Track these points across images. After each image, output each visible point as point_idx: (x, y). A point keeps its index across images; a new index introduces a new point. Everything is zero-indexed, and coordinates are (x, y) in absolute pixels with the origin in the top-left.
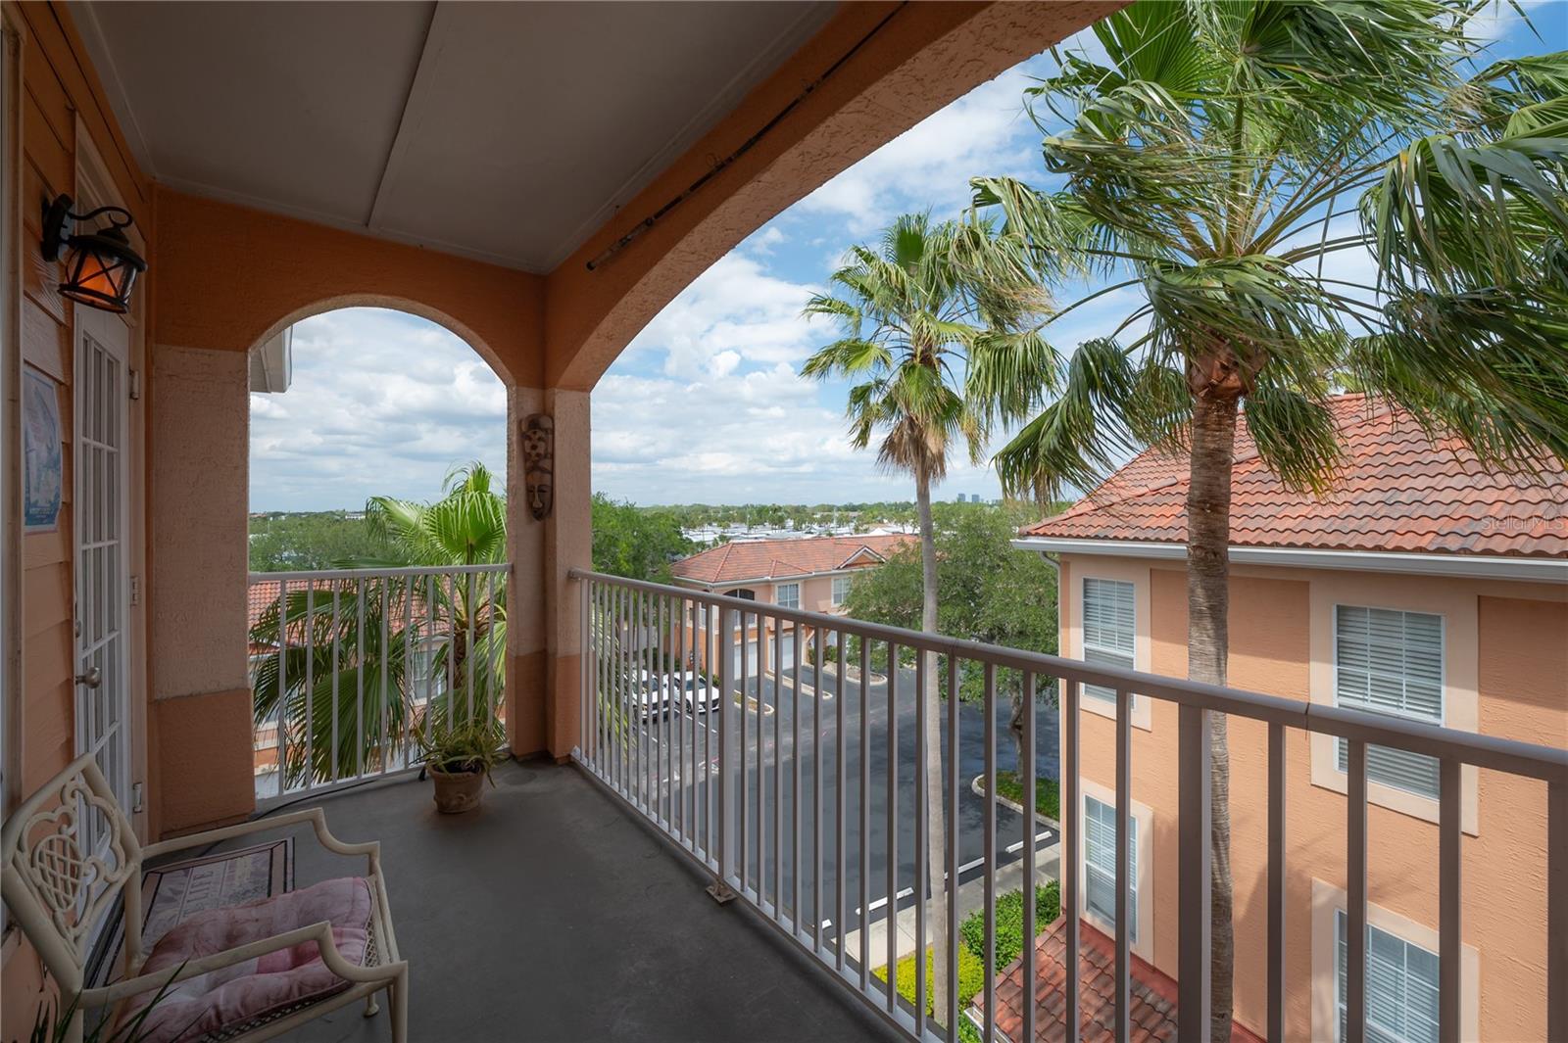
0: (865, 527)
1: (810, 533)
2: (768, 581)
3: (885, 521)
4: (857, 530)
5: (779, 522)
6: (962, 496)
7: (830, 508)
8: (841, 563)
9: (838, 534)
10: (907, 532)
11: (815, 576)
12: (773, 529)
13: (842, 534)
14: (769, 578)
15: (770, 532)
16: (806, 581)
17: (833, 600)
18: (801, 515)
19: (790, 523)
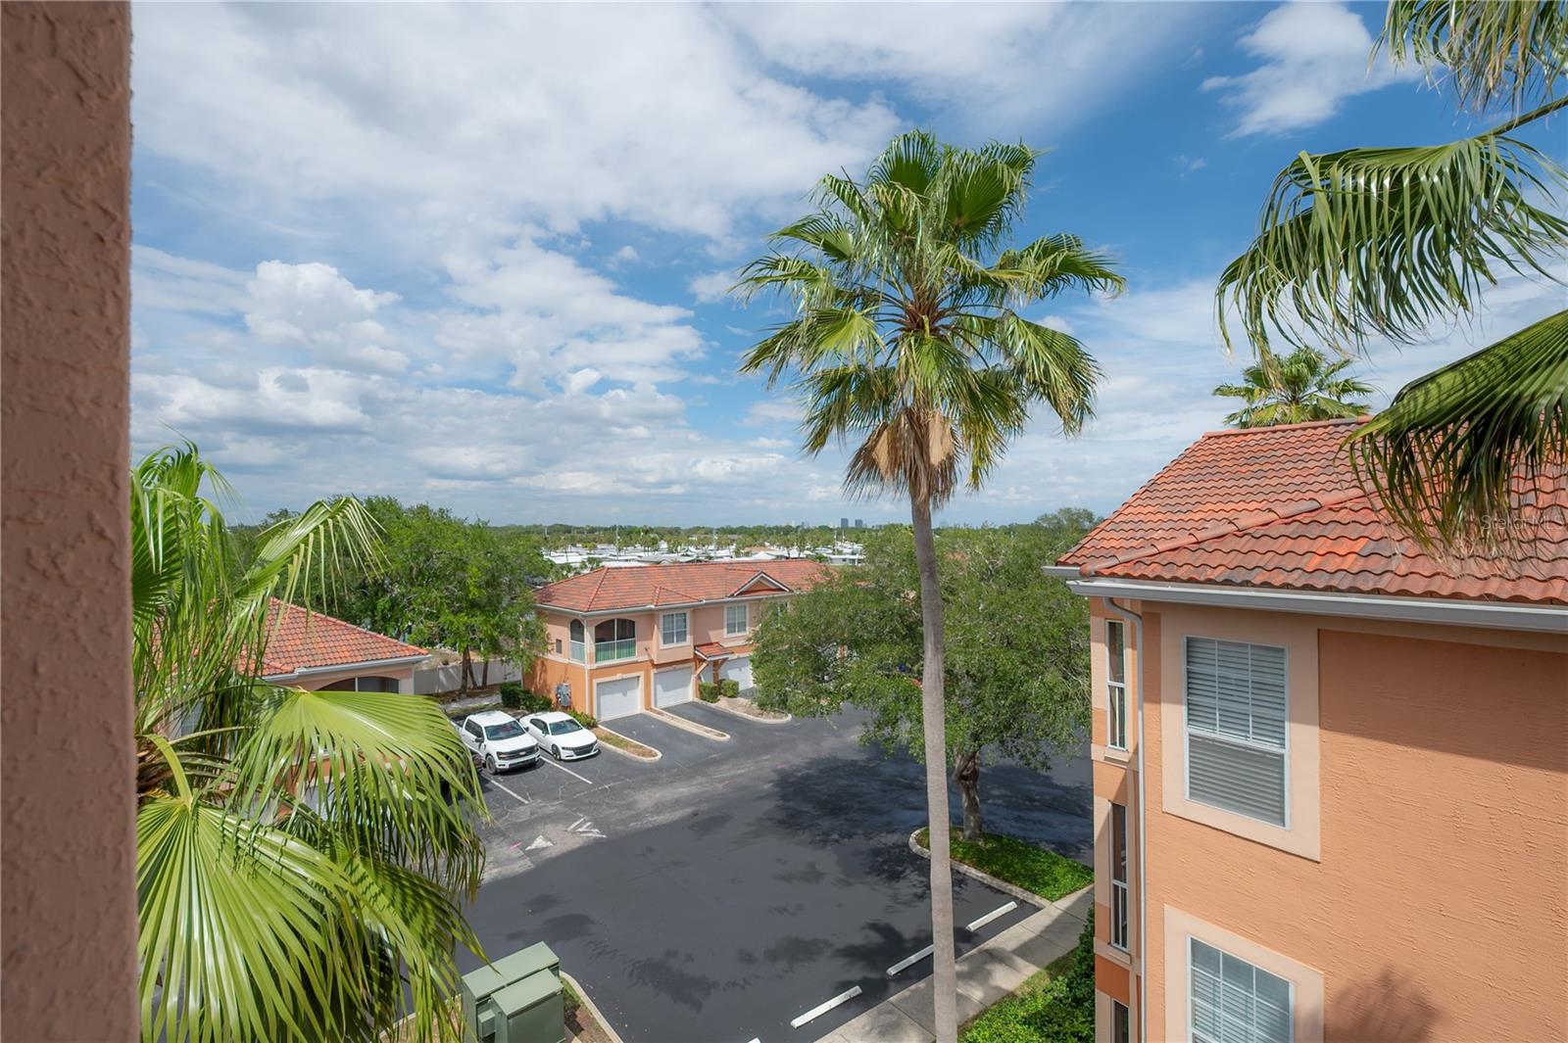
0: (747, 549)
1: (687, 555)
2: (651, 610)
3: (767, 544)
4: (737, 553)
5: (653, 544)
6: (844, 521)
7: (710, 531)
8: (734, 590)
9: (717, 558)
10: (792, 556)
11: (705, 604)
12: (645, 551)
13: (721, 557)
14: (653, 606)
15: (642, 554)
16: (695, 610)
17: (725, 630)
18: (675, 536)
19: (664, 545)
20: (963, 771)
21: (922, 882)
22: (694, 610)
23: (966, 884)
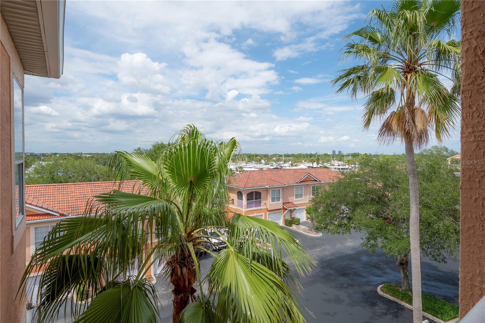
0: (296, 164)
1: (273, 166)
2: (267, 188)
3: (303, 161)
4: (292, 165)
5: (259, 162)
6: (334, 152)
7: (281, 156)
8: (298, 181)
9: (284, 167)
10: (314, 166)
11: (287, 186)
12: (256, 164)
13: (286, 167)
14: (268, 187)
15: (255, 165)
17: (295, 197)
18: (267, 158)
19: (263, 161)
20: (401, 261)
21: (385, 308)
22: (283, 189)
23: (404, 310)
